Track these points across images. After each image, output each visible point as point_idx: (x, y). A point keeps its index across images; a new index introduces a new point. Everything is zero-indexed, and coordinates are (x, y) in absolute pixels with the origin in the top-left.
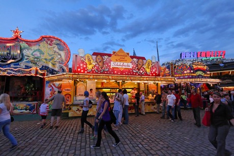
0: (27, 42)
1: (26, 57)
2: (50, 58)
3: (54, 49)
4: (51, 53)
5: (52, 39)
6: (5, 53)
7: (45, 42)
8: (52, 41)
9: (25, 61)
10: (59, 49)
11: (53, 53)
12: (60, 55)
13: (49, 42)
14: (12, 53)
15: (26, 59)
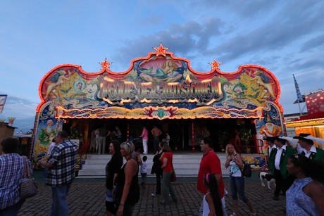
0: (225, 75)
1: (228, 95)
2: (255, 93)
3: (258, 82)
4: (255, 87)
5: (253, 69)
6: (206, 91)
7: (245, 73)
8: (253, 72)
9: (227, 99)
10: (264, 82)
11: (258, 87)
12: (267, 89)
13: (250, 73)
14: (213, 91)
15: (228, 97)
